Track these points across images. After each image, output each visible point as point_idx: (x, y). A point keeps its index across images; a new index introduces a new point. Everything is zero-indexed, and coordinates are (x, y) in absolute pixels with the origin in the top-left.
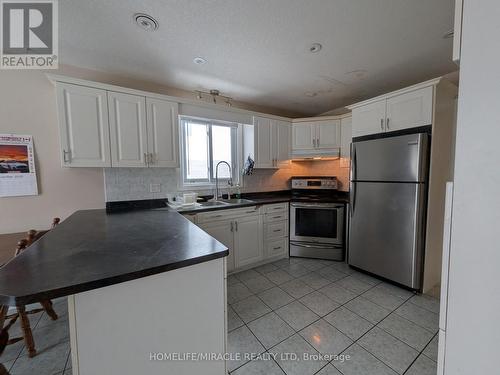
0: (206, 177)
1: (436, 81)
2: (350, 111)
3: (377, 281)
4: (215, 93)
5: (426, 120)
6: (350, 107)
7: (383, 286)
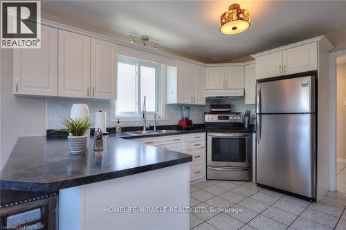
0: (134, 110)
1: (319, 38)
2: (254, 59)
3: (282, 195)
4: (145, 39)
5: (313, 66)
6: (253, 56)
7: (286, 198)
